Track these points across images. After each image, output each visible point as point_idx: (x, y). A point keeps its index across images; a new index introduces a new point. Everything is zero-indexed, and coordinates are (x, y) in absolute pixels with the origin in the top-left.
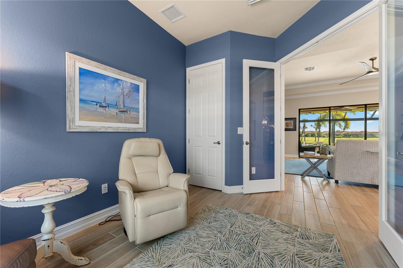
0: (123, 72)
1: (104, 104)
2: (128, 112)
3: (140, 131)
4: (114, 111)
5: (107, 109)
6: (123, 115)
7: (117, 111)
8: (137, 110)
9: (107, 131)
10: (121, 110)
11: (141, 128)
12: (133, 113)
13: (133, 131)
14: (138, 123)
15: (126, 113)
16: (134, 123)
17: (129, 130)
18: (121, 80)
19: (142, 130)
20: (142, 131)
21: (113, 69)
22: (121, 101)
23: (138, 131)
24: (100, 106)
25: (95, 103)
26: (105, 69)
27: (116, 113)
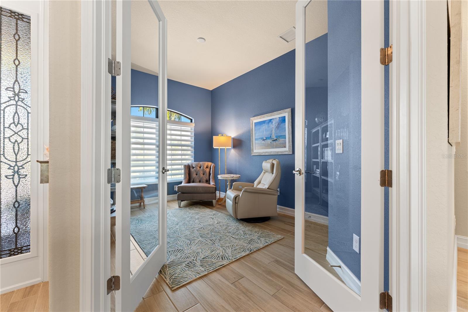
0: (273, 113)
1: (265, 138)
2: (278, 140)
3: (286, 153)
4: (269, 141)
5: (266, 141)
6: (274, 143)
7: (271, 141)
8: (284, 137)
9: (266, 154)
10: (273, 139)
11: (287, 151)
12: (281, 140)
13: (281, 154)
14: (285, 147)
15: (276, 141)
16: (282, 147)
17: (278, 153)
18: (273, 119)
19: (288, 152)
20: (288, 154)
21: (267, 114)
22: (273, 133)
23: (284, 154)
24: (263, 140)
25: (261, 139)
26: (264, 117)
27: (271, 142)
